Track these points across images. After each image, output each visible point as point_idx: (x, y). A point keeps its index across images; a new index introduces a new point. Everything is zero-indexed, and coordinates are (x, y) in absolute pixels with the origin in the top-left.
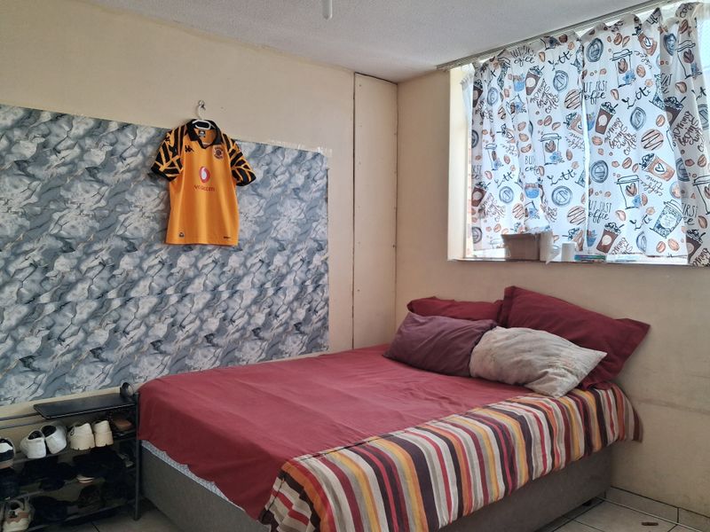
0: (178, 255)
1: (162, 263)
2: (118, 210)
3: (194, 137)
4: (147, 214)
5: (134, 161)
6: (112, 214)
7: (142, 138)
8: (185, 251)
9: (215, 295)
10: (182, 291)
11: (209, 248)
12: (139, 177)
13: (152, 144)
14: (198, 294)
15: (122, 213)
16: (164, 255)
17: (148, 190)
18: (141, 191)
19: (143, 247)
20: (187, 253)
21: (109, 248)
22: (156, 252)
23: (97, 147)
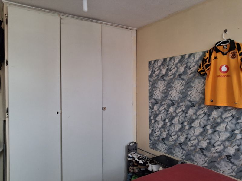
0: (212, 110)
1: (205, 113)
2: (188, 90)
3: (218, 51)
4: (199, 91)
5: (193, 69)
6: (186, 91)
7: (197, 58)
8: (216, 109)
9: (232, 135)
10: (214, 129)
11: (229, 108)
12: (196, 75)
13: (201, 60)
14: (222, 131)
15: (189, 91)
16: (206, 110)
17: (199, 80)
18: (197, 81)
19: (197, 105)
20: (217, 110)
21: (185, 105)
22: (202, 108)
23: (181, 66)
